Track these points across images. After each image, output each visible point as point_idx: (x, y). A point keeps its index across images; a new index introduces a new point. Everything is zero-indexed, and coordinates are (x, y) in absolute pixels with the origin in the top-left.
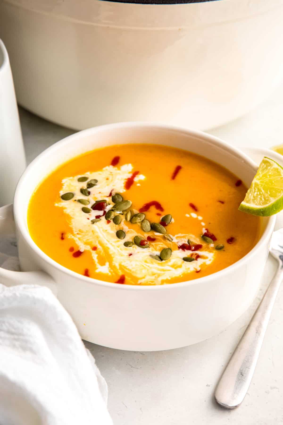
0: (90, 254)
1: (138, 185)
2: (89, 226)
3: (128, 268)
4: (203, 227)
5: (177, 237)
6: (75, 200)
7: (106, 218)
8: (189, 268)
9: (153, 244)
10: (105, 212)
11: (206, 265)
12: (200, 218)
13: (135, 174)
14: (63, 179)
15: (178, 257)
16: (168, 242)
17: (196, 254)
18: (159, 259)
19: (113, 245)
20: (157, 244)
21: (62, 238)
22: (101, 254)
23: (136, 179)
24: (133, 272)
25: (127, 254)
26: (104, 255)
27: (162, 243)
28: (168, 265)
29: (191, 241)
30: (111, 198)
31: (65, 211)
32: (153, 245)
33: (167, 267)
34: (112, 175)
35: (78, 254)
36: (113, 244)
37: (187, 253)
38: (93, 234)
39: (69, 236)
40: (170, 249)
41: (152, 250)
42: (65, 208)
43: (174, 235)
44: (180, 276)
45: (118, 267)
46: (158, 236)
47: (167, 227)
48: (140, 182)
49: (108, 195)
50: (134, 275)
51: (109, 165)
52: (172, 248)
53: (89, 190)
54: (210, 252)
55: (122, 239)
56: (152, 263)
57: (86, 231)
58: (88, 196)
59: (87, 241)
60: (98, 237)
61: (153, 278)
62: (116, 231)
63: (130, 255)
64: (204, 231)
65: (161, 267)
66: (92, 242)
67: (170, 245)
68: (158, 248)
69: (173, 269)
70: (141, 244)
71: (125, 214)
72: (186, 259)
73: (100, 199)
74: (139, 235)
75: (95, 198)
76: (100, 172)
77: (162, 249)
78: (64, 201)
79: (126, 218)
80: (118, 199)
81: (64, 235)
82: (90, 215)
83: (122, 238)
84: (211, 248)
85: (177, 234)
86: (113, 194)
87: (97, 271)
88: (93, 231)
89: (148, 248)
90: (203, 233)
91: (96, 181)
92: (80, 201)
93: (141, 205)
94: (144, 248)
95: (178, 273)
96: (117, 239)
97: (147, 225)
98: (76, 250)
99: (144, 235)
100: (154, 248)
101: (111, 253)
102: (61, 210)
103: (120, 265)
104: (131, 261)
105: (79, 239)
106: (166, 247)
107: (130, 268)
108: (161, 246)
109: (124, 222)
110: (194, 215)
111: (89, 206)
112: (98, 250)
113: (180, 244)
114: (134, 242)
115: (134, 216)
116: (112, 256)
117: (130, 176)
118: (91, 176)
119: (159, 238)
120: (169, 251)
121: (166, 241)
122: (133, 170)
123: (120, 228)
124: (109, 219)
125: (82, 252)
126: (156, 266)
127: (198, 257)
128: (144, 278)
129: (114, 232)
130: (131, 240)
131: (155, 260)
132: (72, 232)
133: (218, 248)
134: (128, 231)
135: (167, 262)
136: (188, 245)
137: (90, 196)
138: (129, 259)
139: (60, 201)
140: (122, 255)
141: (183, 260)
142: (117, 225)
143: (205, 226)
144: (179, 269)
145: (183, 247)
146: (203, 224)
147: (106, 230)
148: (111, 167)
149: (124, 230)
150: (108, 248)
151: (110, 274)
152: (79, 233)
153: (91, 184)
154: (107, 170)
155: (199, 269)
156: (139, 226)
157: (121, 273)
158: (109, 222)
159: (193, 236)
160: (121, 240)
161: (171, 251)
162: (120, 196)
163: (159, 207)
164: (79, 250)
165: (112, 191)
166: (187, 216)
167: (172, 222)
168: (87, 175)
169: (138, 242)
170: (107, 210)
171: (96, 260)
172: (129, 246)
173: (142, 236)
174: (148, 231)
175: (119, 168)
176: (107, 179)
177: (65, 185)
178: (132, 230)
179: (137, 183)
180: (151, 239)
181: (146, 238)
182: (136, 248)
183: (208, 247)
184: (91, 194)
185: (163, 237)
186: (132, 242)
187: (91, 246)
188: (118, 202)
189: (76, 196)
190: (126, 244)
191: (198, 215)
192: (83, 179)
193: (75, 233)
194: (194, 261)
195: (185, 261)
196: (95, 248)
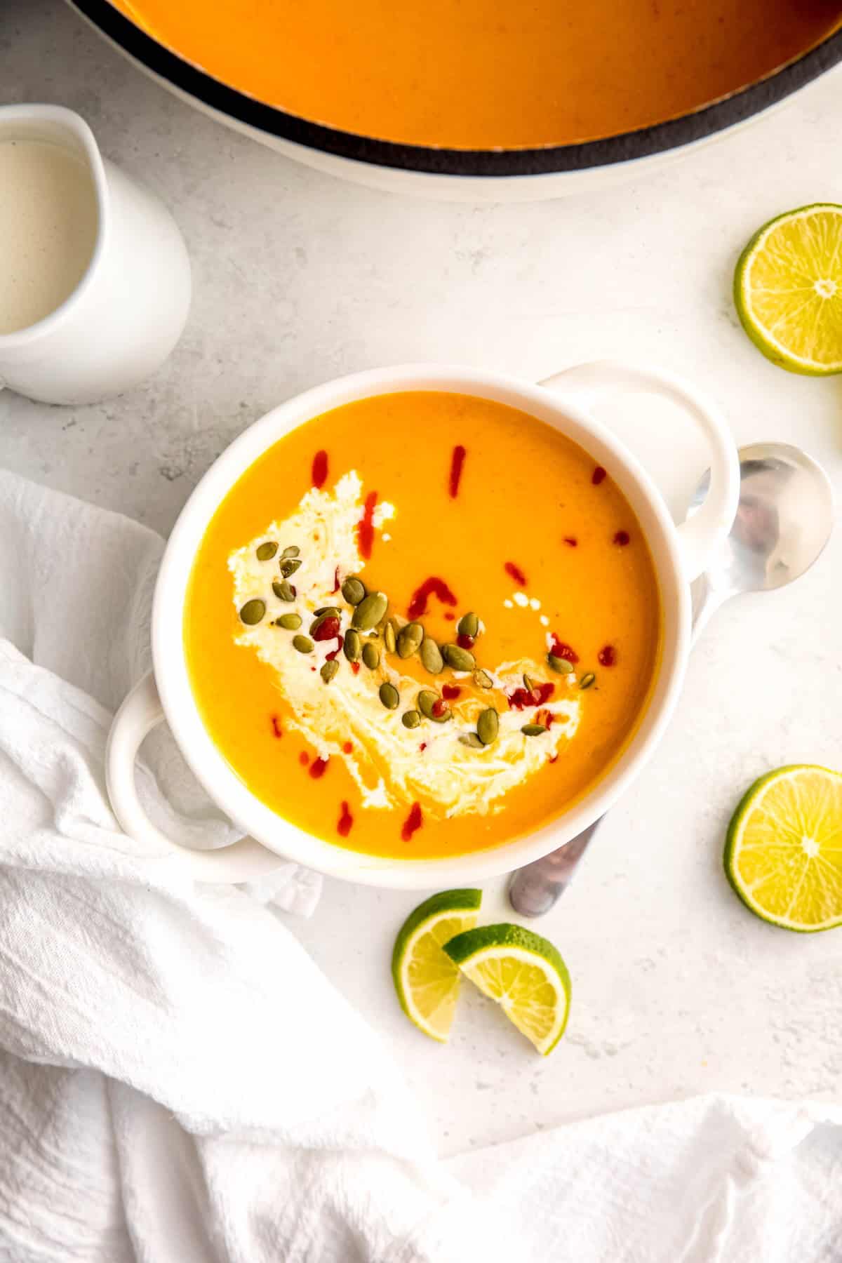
0: (343, 764)
1: (386, 537)
2: (320, 690)
3: (422, 783)
4: (545, 630)
5: (501, 674)
6: (272, 623)
7: (350, 655)
8: (537, 757)
9: (458, 705)
10: (340, 638)
11: (568, 741)
12: (536, 605)
13: (371, 503)
14: (226, 558)
15: (513, 729)
16: (487, 691)
17: (546, 712)
18: (476, 742)
19: (383, 732)
20: (465, 705)
21: (278, 733)
22: (365, 759)
23: (378, 522)
24: (435, 792)
25: (418, 748)
26: (371, 761)
27: (474, 700)
28: (498, 758)
29: (531, 678)
30: (340, 593)
31: (259, 654)
32: (458, 710)
33: (497, 764)
34: (322, 520)
35: (319, 768)
36: (383, 727)
37: (528, 715)
38: (335, 709)
39: (289, 725)
40: (492, 709)
41: (460, 724)
42: (258, 648)
43: (493, 670)
44: (522, 782)
45: (403, 785)
46: (464, 681)
47: (476, 649)
48: (388, 525)
49: (332, 588)
50: (438, 799)
51: (308, 489)
52: (497, 708)
53: (292, 580)
54: (572, 698)
55: (395, 709)
56: (467, 758)
57: (318, 705)
58: (293, 600)
59: (329, 731)
60: (346, 716)
61: (473, 797)
62: (378, 689)
63: (423, 746)
64: (551, 642)
65: (486, 766)
66: (338, 732)
67: (491, 698)
68: (470, 714)
69: (507, 766)
70: (436, 713)
71: (382, 635)
72: (528, 731)
73: (320, 605)
74: (425, 687)
75: (310, 604)
76: (295, 518)
77: (478, 716)
78: (248, 627)
79: (387, 647)
80: (355, 593)
81: (278, 723)
82: (313, 655)
83: (395, 706)
84: (571, 688)
85: (499, 664)
86: (342, 582)
87: (365, 805)
88: (332, 703)
89: (451, 720)
90: (547, 648)
91: (296, 550)
92: (281, 623)
93: (406, 598)
94: (443, 722)
95: (518, 774)
96: (385, 712)
97: (436, 659)
98: (312, 760)
99: (434, 686)
100: (462, 716)
101: (382, 752)
102: (253, 650)
103: (407, 780)
104: (428, 764)
105: (311, 728)
106: (485, 707)
107: (427, 782)
108: (474, 707)
109: (386, 658)
110: (521, 599)
111: (305, 631)
112: (356, 750)
113: (511, 692)
114: (419, 711)
115: (403, 636)
116: (387, 759)
117: (358, 513)
118: (281, 534)
119: (467, 686)
120: (493, 714)
121: (481, 692)
122: (363, 489)
123: (383, 679)
124: (355, 660)
125: (327, 762)
126: (475, 764)
127: (551, 718)
128: (456, 802)
129: (374, 695)
130: (413, 707)
131: (471, 749)
132: (291, 713)
133: (587, 684)
134: (401, 683)
135: (493, 749)
136: (527, 691)
137: (297, 597)
138: (422, 759)
139: (241, 631)
140: (407, 754)
141: (522, 735)
142: (375, 672)
143: (550, 625)
144: (519, 762)
145: (520, 699)
146: (545, 621)
147: (359, 694)
148: (314, 490)
149: (391, 683)
150: (374, 740)
151: (391, 807)
152: (306, 712)
153: (288, 564)
154: (307, 504)
155: (554, 753)
156: (418, 662)
157: (410, 800)
158: (356, 668)
159: (532, 663)
160: (394, 711)
161: (497, 714)
162: (357, 582)
163: (446, 595)
164: (319, 758)
165: (336, 573)
166: (508, 604)
167: (480, 633)
168: (272, 533)
169: (429, 708)
170: (342, 633)
171: (358, 778)
172: (414, 725)
173: (433, 689)
174: (439, 671)
175: (332, 493)
176: (316, 538)
177: (236, 576)
178: (407, 677)
179: (382, 533)
180: (452, 693)
181: (441, 692)
182: (429, 728)
183: (565, 687)
184: (297, 593)
185: (473, 681)
186: (417, 711)
187: (340, 743)
188: (358, 601)
189: (269, 610)
190: (408, 720)
191: (530, 598)
192: (267, 551)
193: (299, 714)
194: (543, 734)
195: (528, 737)
196: (348, 748)
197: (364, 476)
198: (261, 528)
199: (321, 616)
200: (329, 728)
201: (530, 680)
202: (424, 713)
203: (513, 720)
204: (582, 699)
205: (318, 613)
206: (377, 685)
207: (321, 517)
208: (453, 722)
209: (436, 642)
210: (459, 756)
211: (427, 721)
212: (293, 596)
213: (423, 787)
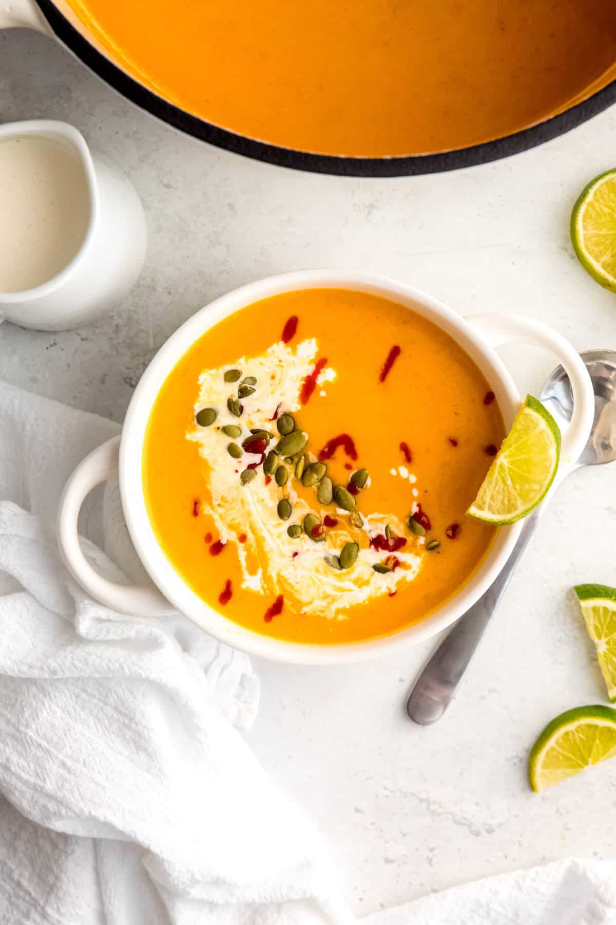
0: (235, 549)
1: (323, 393)
2: (237, 489)
3: (290, 581)
4: (413, 499)
5: (371, 520)
6: (218, 428)
7: (267, 470)
8: (380, 588)
9: (333, 532)
10: (264, 455)
11: (406, 583)
12: (413, 479)
13: (321, 364)
14: (199, 374)
15: (367, 563)
16: (356, 529)
17: (395, 558)
18: (337, 565)
19: (271, 534)
20: (337, 534)
21: (195, 513)
22: (253, 550)
23: (320, 380)
24: (296, 591)
25: (291, 554)
26: (256, 554)
27: (345, 533)
28: (350, 580)
29: (392, 530)
30: (275, 422)
31: (200, 450)
32: (331, 536)
33: (348, 584)
34: (282, 367)
35: (217, 548)
36: (272, 530)
37: (382, 556)
38: (243, 507)
39: (205, 509)
40: (357, 545)
41: (329, 547)
42: (201, 446)
43: (366, 516)
44: (364, 602)
45: (275, 579)
46: (342, 517)
47: (359, 496)
48: (327, 385)
49: (271, 417)
50: (297, 596)
51: (277, 341)
52: (360, 544)
53: (243, 402)
54: (417, 554)
55: (285, 520)
56: (326, 573)
57: (231, 500)
58: (239, 416)
59: (233, 522)
60: (249, 514)
61: (324, 603)
62: (278, 502)
63: (295, 554)
64: (415, 509)
65: (339, 584)
66: (239, 524)
67: (358, 535)
68: (338, 543)
69: (356, 588)
70: (315, 534)
71: (295, 464)
73: (257, 426)
74: (313, 512)
75: (251, 423)
76: (261, 359)
77: (344, 544)
78: (200, 427)
79: (296, 473)
80: (286, 427)
81: (198, 505)
82: (240, 462)
83: (286, 518)
84: (419, 547)
85: (371, 512)
86: (279, 416)
87: (244, 586)
88: (242, 501)
89: (324, 542)
90: (411, 512)
91: (254, 380)
92: (226, 430)
93: (321, 443)
94: (316, 541)
95: (361, 596)
96: (276, 519)
97: (328, 493)
98: (214, 540)
99: (320, 513)
100: (332, 542)
101: (266, 549)
102: (197, 446)
103: (279, 575)
104: (296, 569)
105: (221, 516)
106: (350, 540)
107: (292, 581)
108: (343, 538)
109: (292, 482)
110: (404, 472)
111: (239, 442)
112: (248, 542)
113: (374, 535)
114: (303, 527)
115: (310, 468)
116: (269, 556)
117: (309, 370)
118: (247, 366)
119: (343, 521)
120: (355, 548)
121: (352, 529)
122: (318, 354)
123: (284, 496)
124: (269, 475)
125: (224, 545)
126: (331, 580)
127: (397, 564)
128: (310, 603)
129: (273, 504)
130: (299, 523)
131: (331, 568)
132: (210, 500)
133: (432, 548)
134: (297, 503)
135: (348, 573)
136: (386, 538)
137: (242, 415)
138: (292, 563)
139: (195, 428)
140: (282, 555)
141: (372, 570)
142: (281, 488)
143: (418, 497)
144: (364, 587)
145: (379, 543)
146: (415, 493)
147: (263, 500)
148: (282, 344)
149: (290, 501)
150: (264, 539)
151: (262, 593)
152: (222, 503)
153: (246, 388)
154: (273, 351)
155: (393, 591)
156: (314, 492)
157: (278, 592)
158: (268, 480)
159: (395, 519)
160: (284, 521)
161: (358, 549)
162: (291, 419)
163: (351, 450)
164: (219, 541)
165: (278, 407)
166: (393, 472)
167: (366, 486)
168: (240, 364)
169: (310, 529)
170: (267, 452)
171: (244, 564)
172: (295, 536)
173: (318, 515)
174: (326, 503)
175: (294, 350)
176: (273, 377)
177: (203, 388)
178: (302, 500)
179: (321, 389)
180: (330, 522)
181: (323, 519)
182: (305, 542)
183: (414, 545)
184: (244, 412)
185: (349, 519)
186: (300, 527)
187: (238, 533)
188: (286, 433)
189: (219, 417)
190: (292, 532)
191: (410, 472)
192: (232, 376)
193: (215, 503)
194: (388, 573)
195: (376, 573)
196: (243, 538)
197: (321, 345)
198: (234, 358)
199: (255, 435)
200: (233, 520)
201: (390, 531)
202: (305, 530)
203: (370, 557)
204: (424, 557)
205: (253, 431)
206: (279, 499)
207: (281, 363)
208: (325, 545)
209: (332, 482)
210: (321, 569)
211: (305, 536)
212: (239, 413)
213: (289, 584)
